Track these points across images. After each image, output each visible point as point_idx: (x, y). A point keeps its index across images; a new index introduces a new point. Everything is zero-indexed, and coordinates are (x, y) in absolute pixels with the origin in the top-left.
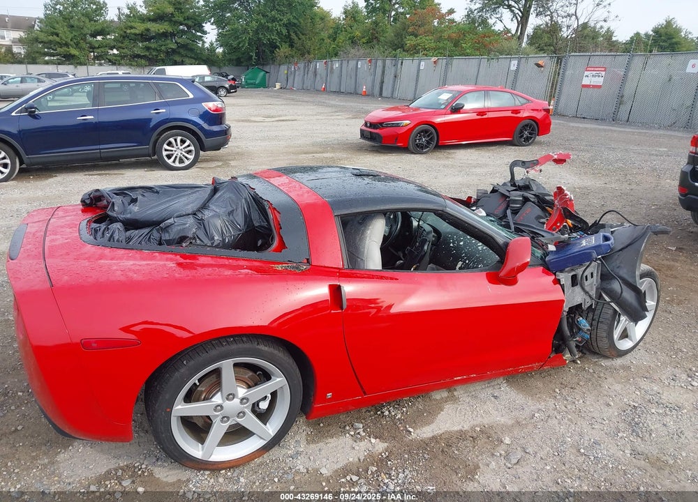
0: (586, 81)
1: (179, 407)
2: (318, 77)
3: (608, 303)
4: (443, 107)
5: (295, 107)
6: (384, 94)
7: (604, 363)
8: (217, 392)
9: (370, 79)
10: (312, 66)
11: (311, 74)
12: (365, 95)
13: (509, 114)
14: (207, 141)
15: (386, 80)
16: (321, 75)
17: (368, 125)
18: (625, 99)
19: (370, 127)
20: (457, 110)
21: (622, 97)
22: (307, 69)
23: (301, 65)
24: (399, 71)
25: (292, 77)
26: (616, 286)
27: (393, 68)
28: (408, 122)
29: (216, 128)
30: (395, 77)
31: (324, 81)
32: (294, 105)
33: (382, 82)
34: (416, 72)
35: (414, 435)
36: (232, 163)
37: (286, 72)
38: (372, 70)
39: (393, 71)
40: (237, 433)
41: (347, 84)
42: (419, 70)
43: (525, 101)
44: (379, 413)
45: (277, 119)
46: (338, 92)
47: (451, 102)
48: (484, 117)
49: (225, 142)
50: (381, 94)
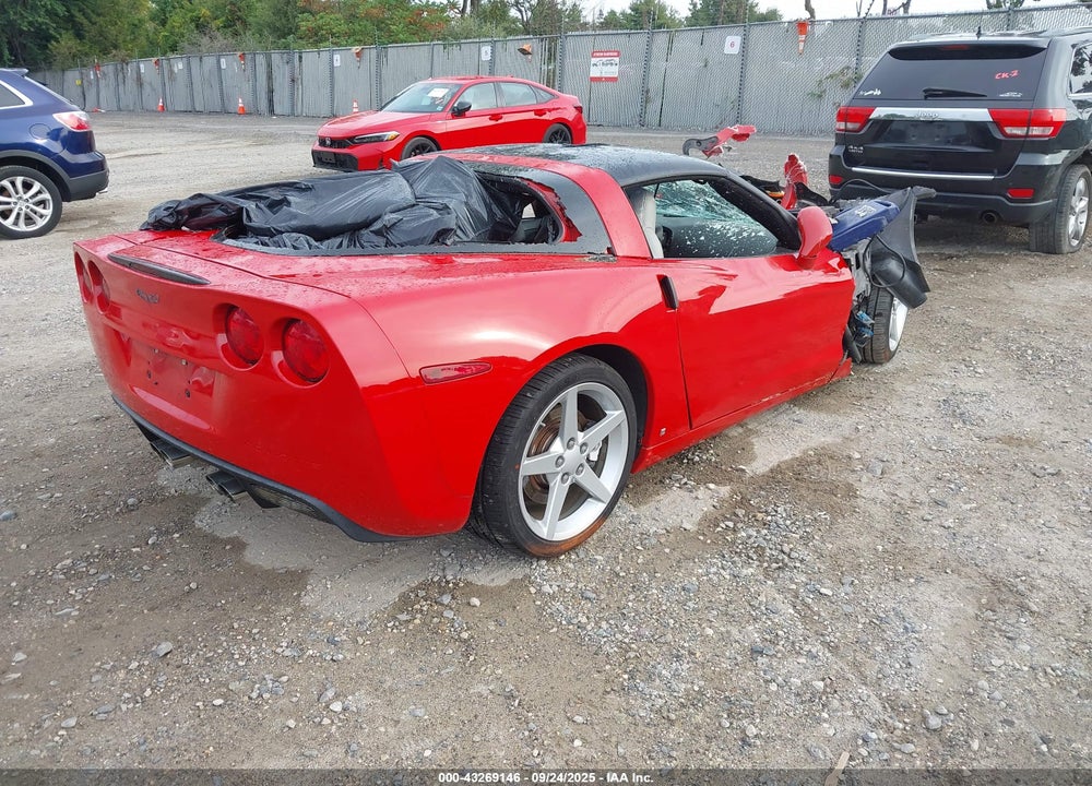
0: (595, 72)
1: (526, 462)
2: (147, 88)
3: (885, 289)
4: (440, 108)
5: (135, 135)
6: (278, 109)
7: (877, 369)
8: (554, 438)
9: (247, 87)
10: (130, 70)
11: (131, 83)
12: (244, 113)
13: (531, 116)
14: (73, 182)
15: (276, 86)
16: (151, 84)
17: (328, 142)
18: (651, 94)
19: (331, 146)
20: (460, 112)
21: (647, 92)
22: (121, 75)
23: (109, 69)
24: (297, 71)
25: (94, 90)
26: (893, 266)
27: (287, 68)
28: (393, 133)
29: (83, 159)
30: (293, 81)
31: (161, 95)
32: (132, 133)
33: (271, 91)
34: (328, 72)
35: (749, 473)
36: (116, 219)
37: (78, 82)
38: (249, 71)
39: (287, 75)
40: (577, 496)
41: (205, 97)
42: (332, 68)
43: (549, 96)
44: (685, 461)
45: (122, 154)
46: (193, 112)
47: (450, 100)
48: (500, 121)
49: (101, 184)
50: (272, 111)
